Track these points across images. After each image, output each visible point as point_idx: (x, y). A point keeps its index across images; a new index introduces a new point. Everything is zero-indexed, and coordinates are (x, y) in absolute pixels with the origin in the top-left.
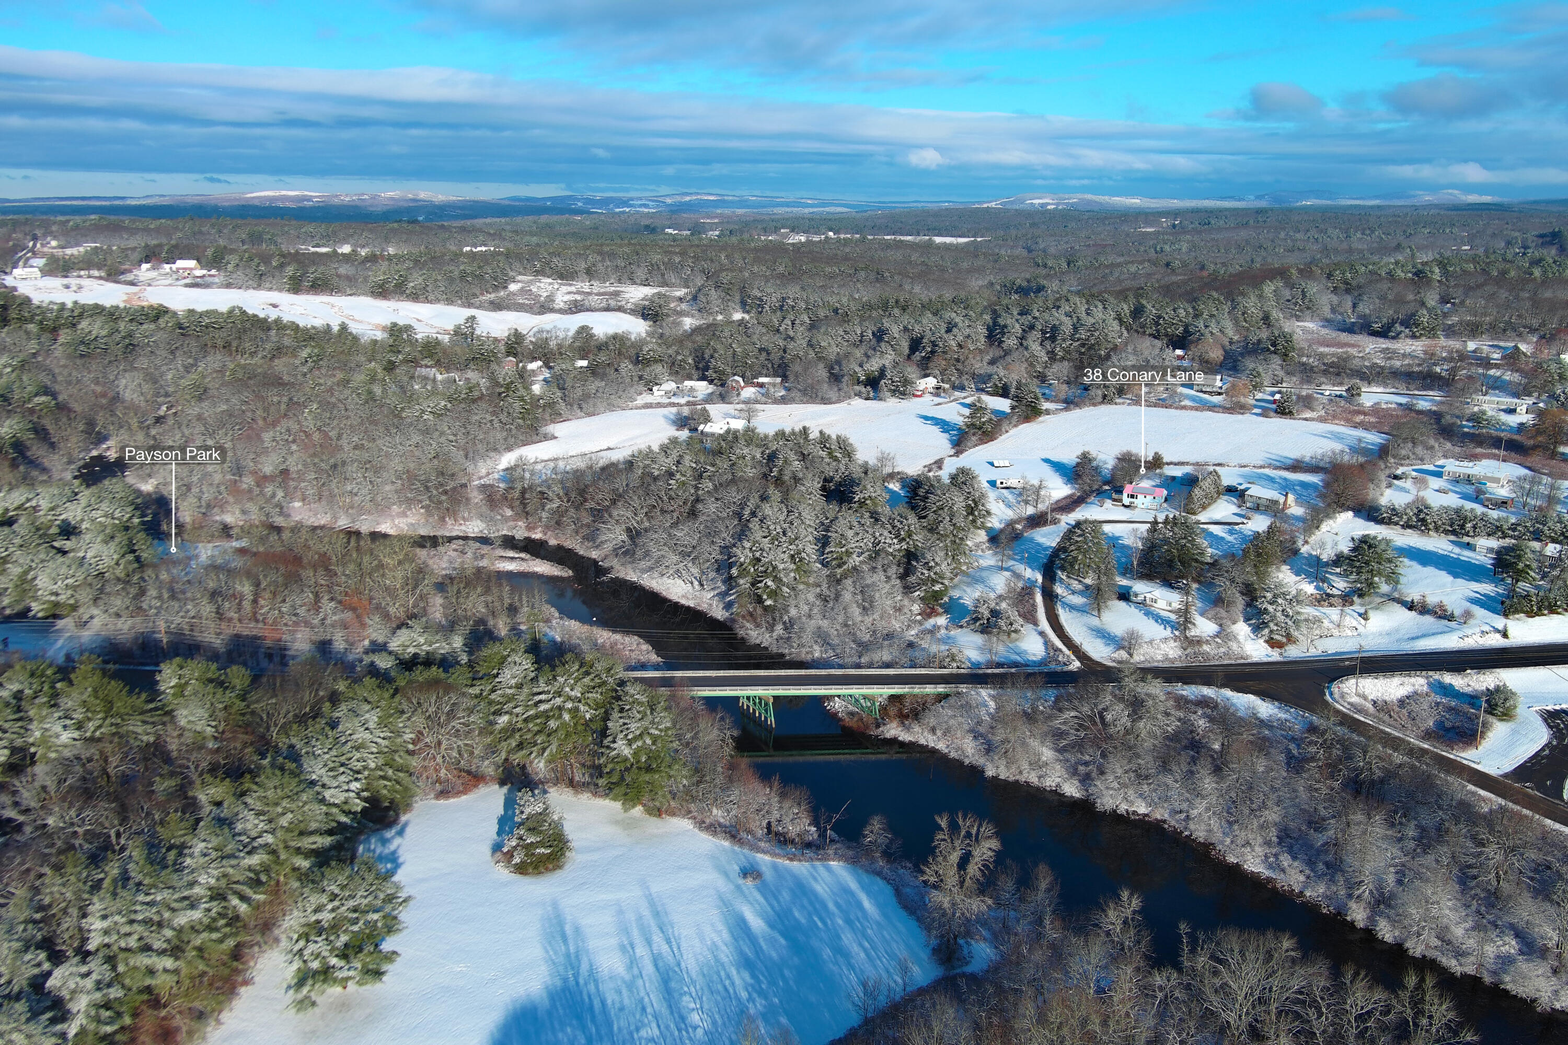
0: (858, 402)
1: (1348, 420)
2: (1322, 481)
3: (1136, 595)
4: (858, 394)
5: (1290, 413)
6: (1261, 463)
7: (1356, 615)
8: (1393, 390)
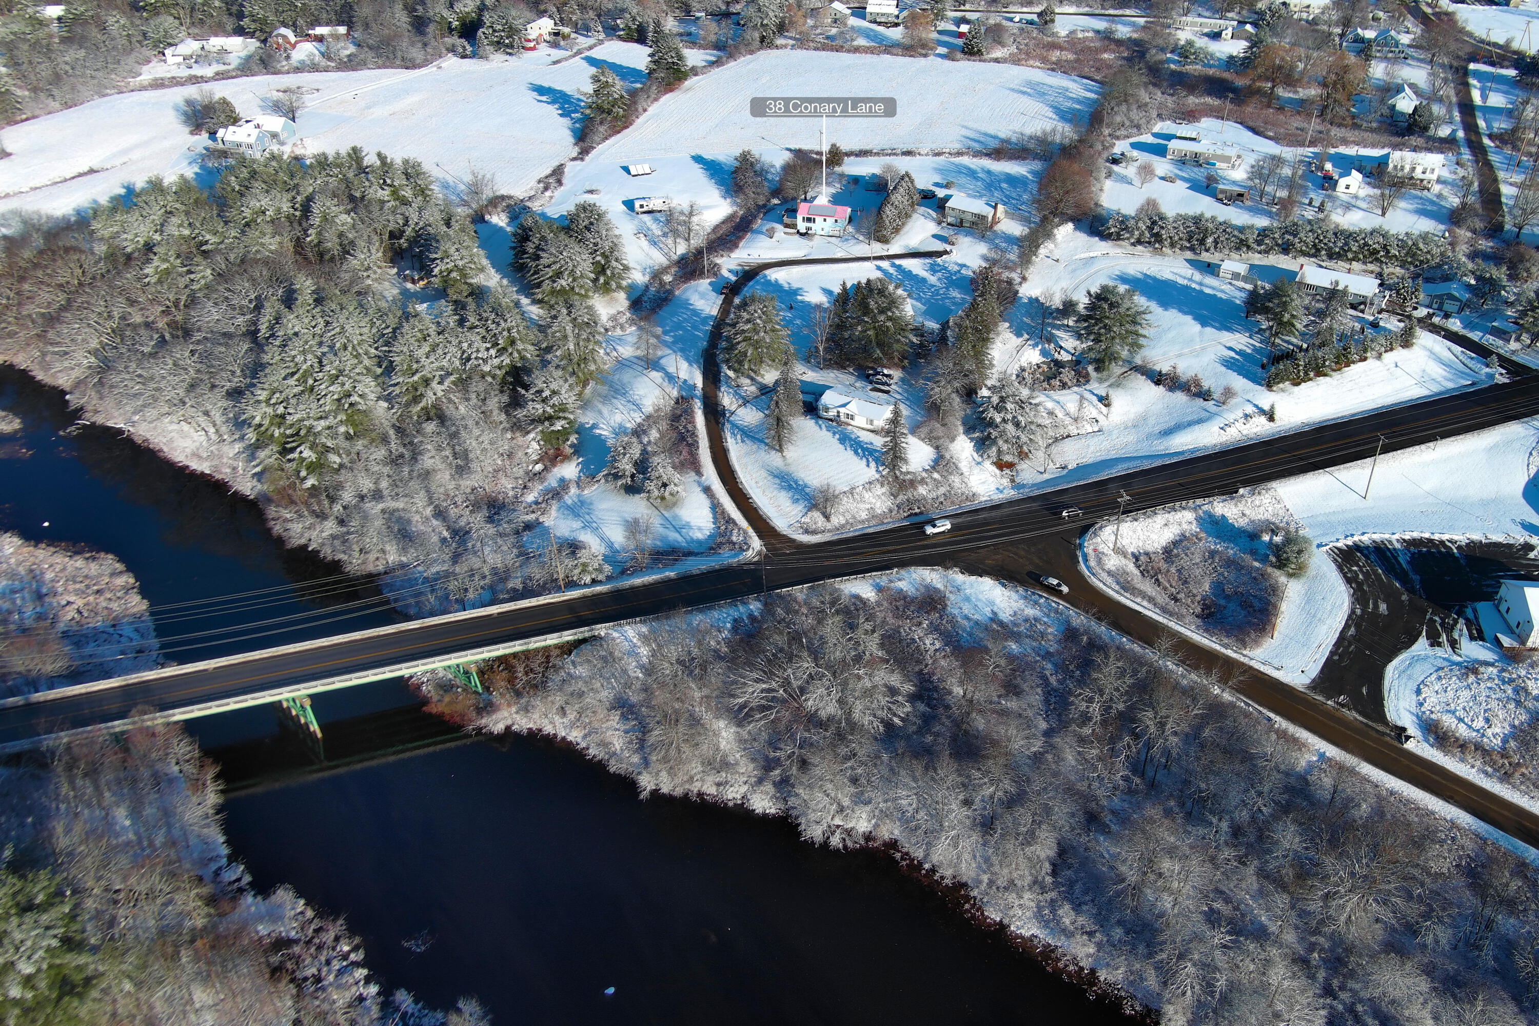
0: (451, 62)
1: (1044, 60)
2: (1031, 172)
3: (827, 409)
4: (452, 50)
5: (979, 52)
6: (957, 146)
7: (1094, 399)
8: (1086, 10)
